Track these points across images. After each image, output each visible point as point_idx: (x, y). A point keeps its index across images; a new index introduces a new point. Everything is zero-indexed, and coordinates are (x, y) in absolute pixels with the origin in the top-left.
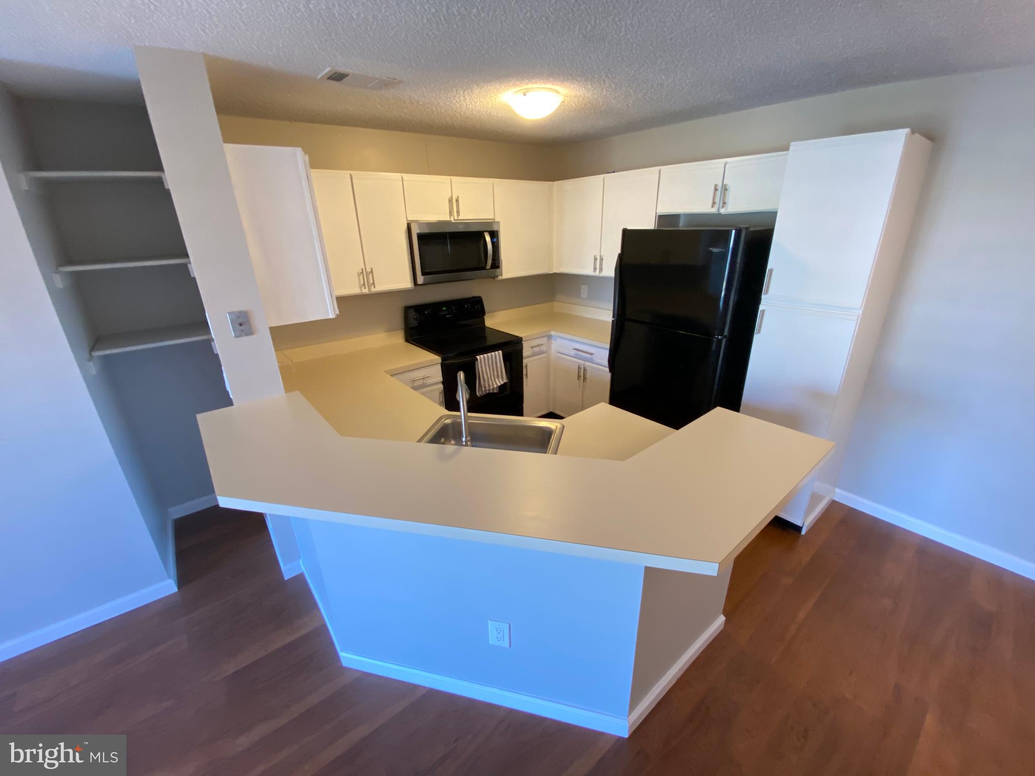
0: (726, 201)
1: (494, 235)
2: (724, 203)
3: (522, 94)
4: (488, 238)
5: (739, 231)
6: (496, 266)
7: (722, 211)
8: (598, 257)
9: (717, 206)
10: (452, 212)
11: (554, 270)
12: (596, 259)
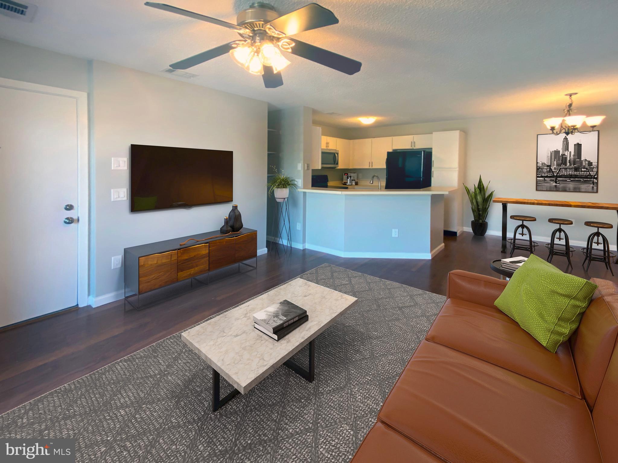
0: (415, 146)
1: (338, 154)
3: (367, 119)
4: (336, 155)
5: (424, 151)
6: (337, 164)
7: (414, 148)
8: (371, 163)
9: (412, 147)
10: (327, 147)
11: (351, 168)
12: (370, 163)
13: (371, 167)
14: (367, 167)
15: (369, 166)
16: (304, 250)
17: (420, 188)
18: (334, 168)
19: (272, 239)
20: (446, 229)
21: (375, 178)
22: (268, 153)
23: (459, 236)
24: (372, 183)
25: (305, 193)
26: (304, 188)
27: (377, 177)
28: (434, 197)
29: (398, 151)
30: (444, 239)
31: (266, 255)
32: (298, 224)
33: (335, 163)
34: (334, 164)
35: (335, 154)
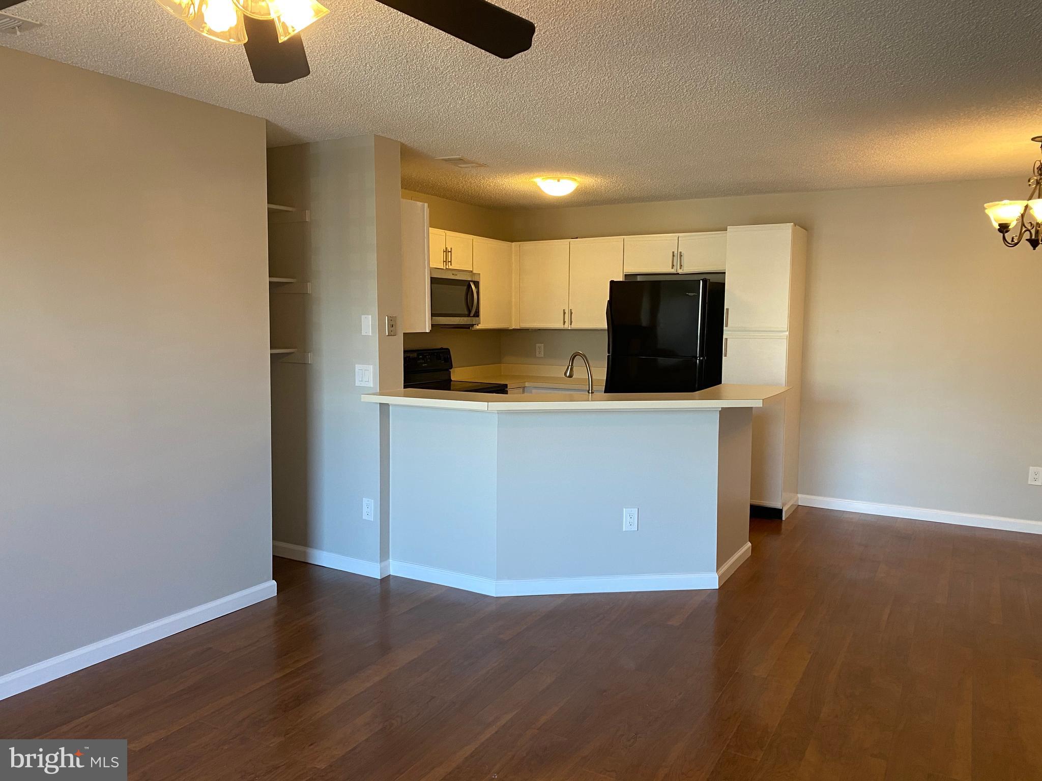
0: (682, 264)
1: (477, 284)
2: (681, 266)
3: (557, 180)
4: (473, 287)
5: (705, 281)
6: (477, 314)
7: (680, 271)
8: (567, 311)
9: (675, 268)
10: (445, 262)
11: (514, 326)
12: (564, 313)
13: (567, 326)
14: (559, 325)
15: (564, 322)
16: (386, 580)
17: (693, 390)
18: (469, 328)
19: (291, 551)
20: (758, 502)
21: (578, 361)
22: (270, 283)
23: (786, 519)
24: (571, 376)
25: (384, 407)
26: (381, 394)
27: (584, 357)
28: (725, 414)
29: (639, 279)
30: (751, 530)
31: (275, 603)
32: (365, 501)
33: (470, 311)
34: (469, 316)
35: (470, 286)
